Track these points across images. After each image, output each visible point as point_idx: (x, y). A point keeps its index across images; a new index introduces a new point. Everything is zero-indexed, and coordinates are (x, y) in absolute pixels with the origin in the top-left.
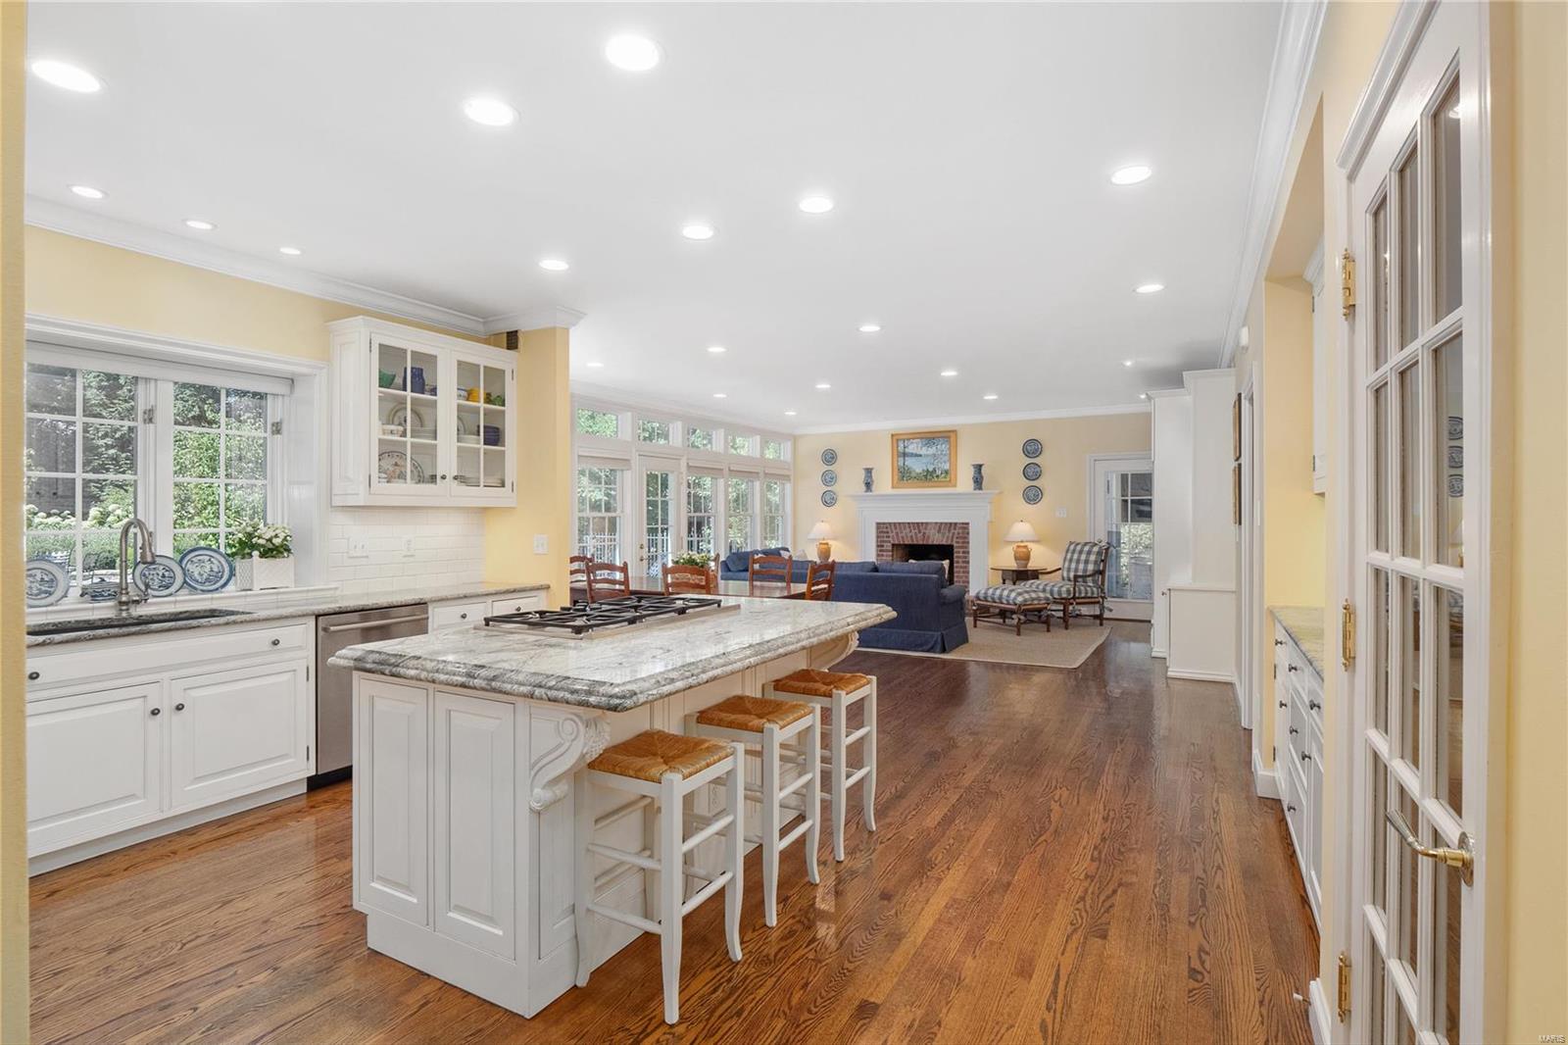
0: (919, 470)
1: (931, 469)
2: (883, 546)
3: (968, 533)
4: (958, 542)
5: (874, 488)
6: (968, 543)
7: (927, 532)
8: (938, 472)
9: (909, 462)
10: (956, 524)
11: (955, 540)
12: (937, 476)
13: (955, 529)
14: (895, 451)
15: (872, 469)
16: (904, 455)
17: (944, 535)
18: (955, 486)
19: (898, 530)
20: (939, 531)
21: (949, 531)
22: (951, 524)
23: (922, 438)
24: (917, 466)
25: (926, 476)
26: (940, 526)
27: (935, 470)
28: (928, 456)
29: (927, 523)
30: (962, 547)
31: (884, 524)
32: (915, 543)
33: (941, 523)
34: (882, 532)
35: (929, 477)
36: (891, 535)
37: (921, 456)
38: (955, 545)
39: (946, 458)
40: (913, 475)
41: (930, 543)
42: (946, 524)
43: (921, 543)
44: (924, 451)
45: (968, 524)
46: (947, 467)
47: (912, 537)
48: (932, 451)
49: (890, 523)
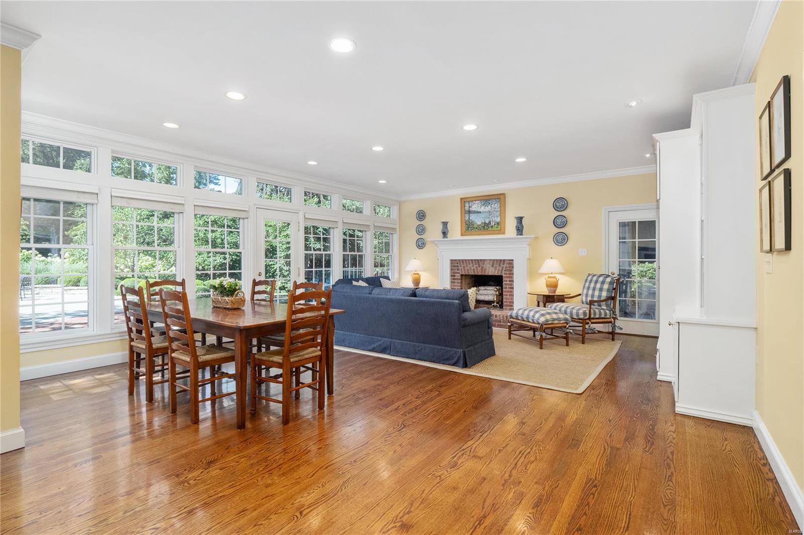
0: (479, 223)
1: (487, 222)
2: (455, 276)
3: (513, 267)
4: (506, 274)
5: (448, 236)
6: (513, 274)
7: (484, 266)
8: (492, 224)
9: (473, 217)
10: (504, 260)
11: (504, 272)
12: (492, 227)
13: (503, 264)
14: (463, 210)
15: (447, 222)
16: (469, 212)
17: (496, 268)
18: (504, 233)
19: (465, 265)
20: (493, 266)
21: (499, 265)
22: (501, 260)
23: (480, 200)
24: (478, 220)
25: (484, 227)
26: (494, 262)
27: (490, 222)
28: (485, 212)
29: (484, 260)
30: (508, 277)
31: (455, 260)
32: (476, 274)
33: (494, 260)
34: (454, 266)
35: (486, 227)
36: (460, 268)
37: (480, 212)
38: (504, 275)
39: (498, 213)
40: (475, 226)
41: (486, 274)
42: (497, 260)
43: (480, 274)
44: (482, 209)
45: (513, 260)
46: (498, 220)
47: (474, 269)
48: (488, 208)
49: (459, 260)
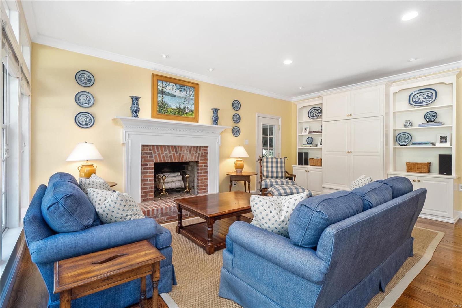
0: (174, 107)
1: (182, 107)
2: (147, 165)
3: (208, 153)
4: (202, 160)
5: (140, 114)
6: (207, 160)
7: (182, 152)
8: (187, 111)
9: (167, 99)
10: (200, 147)
11: (200, 158)
12: (186, 113)
13: (200, 151)
14: (155, 88)
15: (139, 98)
16: (163, 93)
17: (193, 154)
18: (198, 122)
19: (160, 152)
20: (190, 152)
21: (196, 152)
22: (197, 147)
23: (176, 84)
24: (173, 104)
25: (178, 112)
26: (191, 148)
27: (185, 108)
28: (181, 97)
29: (182, 147)
30: (204, 163)
31: (147, 146)
32: (173, 161)
33: (191, 147)
34: (147, 153)
35: (180, 113)
36: (154, 155)
37: (175, 96)
38: (200, 161)
39: (193, 102)
40: (169, 110)
41: (184, 161)
42: (194, 147)
43: (177, 161)
44: (177, 93)
45: (208, 147)
46: (193, 107)
47: (171, 156)
48: (183, 94)
49: (153, 146)
